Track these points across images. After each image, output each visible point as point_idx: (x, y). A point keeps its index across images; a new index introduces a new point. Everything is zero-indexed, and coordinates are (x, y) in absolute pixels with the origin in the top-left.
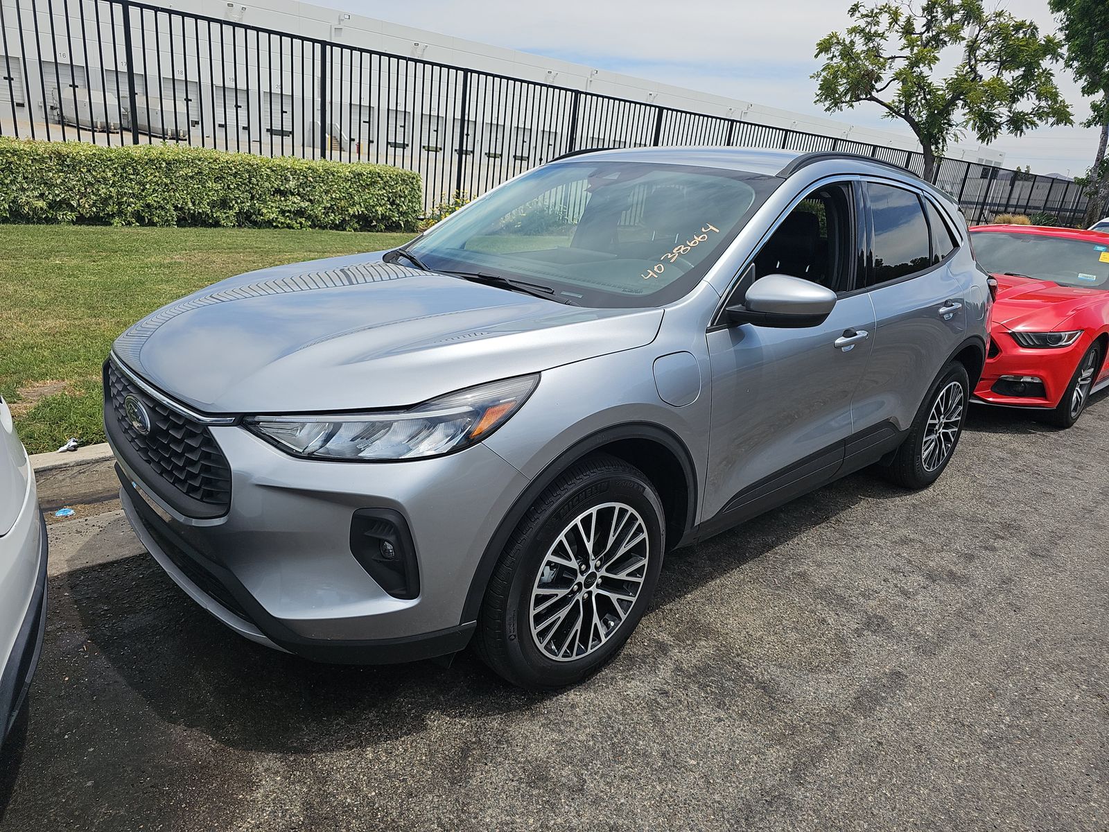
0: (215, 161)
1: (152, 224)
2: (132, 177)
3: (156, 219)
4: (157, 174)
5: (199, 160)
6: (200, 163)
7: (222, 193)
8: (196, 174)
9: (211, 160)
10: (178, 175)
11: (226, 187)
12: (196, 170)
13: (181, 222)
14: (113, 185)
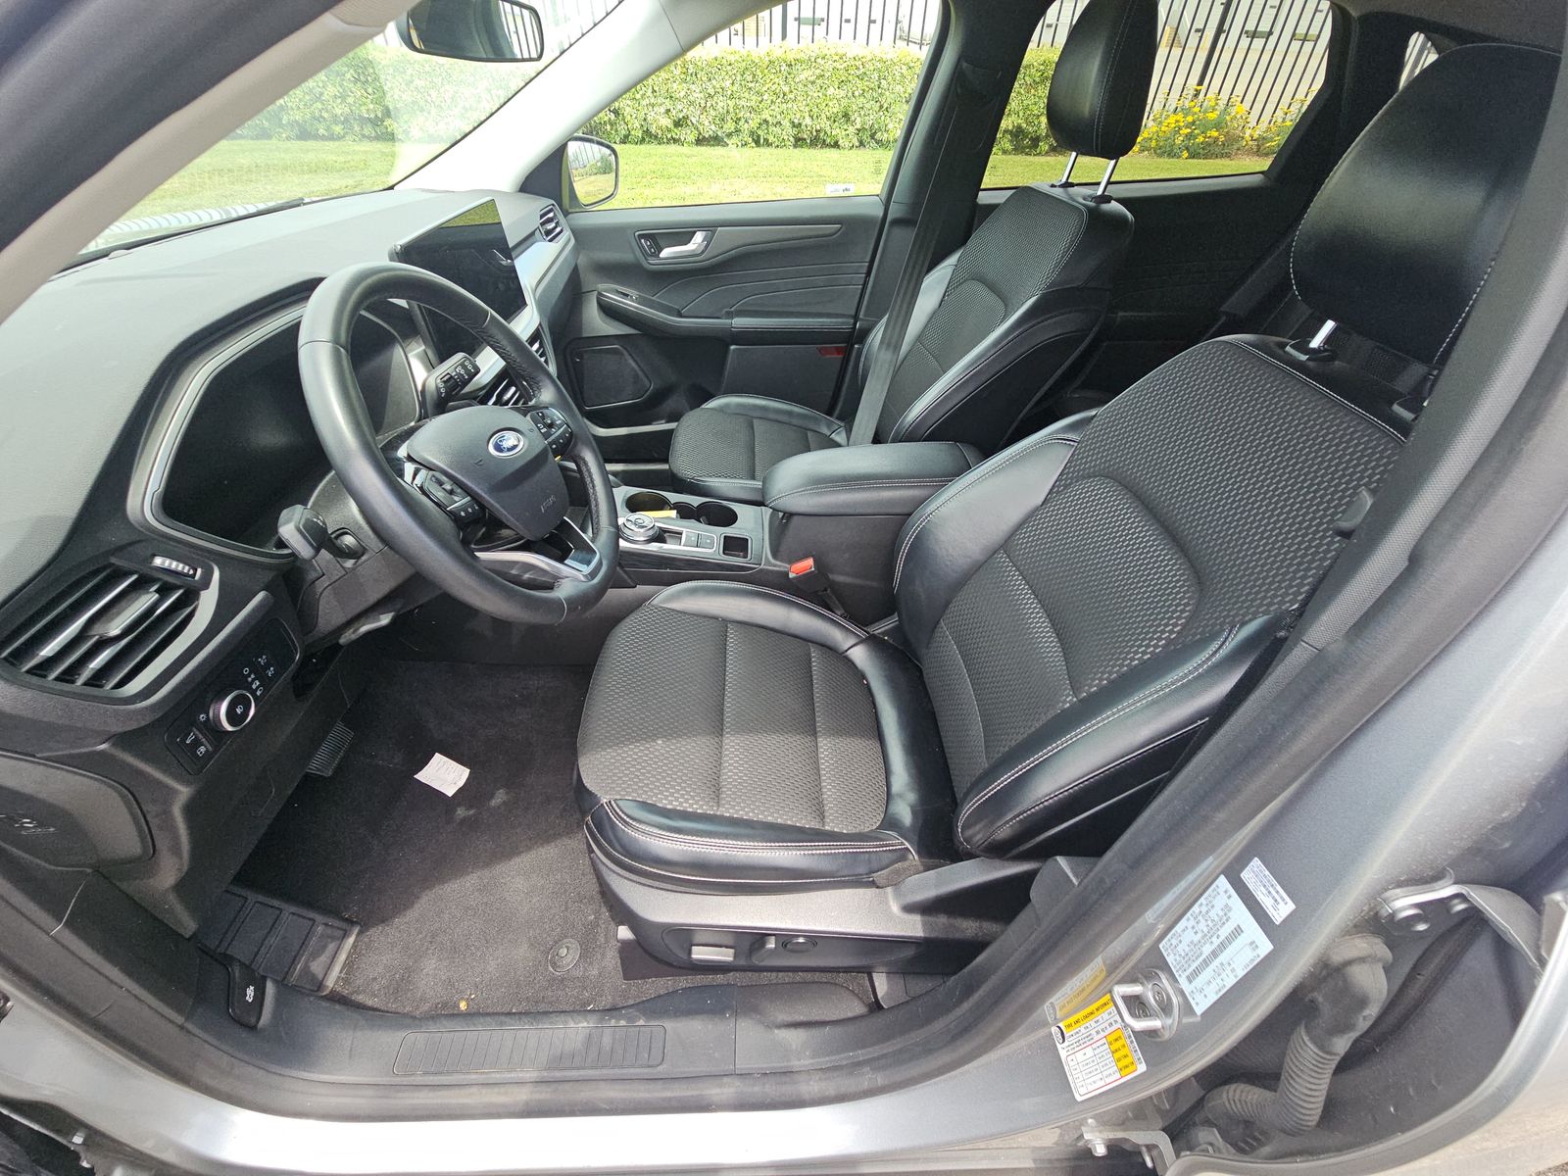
0: (841, 58)
1: (768, 144)
2: (750, 85)
3: (771, 139)
4: (777, 80)
5: (823, 58)
6: (822, 62)
7: (844, 102)
8: (818, 78)
9: (837, 58)
10: (797, 80)
11: (850, 94)
12: (818, 72)
13: (799, 142)
14: (732, 97)
